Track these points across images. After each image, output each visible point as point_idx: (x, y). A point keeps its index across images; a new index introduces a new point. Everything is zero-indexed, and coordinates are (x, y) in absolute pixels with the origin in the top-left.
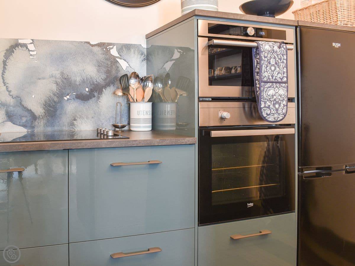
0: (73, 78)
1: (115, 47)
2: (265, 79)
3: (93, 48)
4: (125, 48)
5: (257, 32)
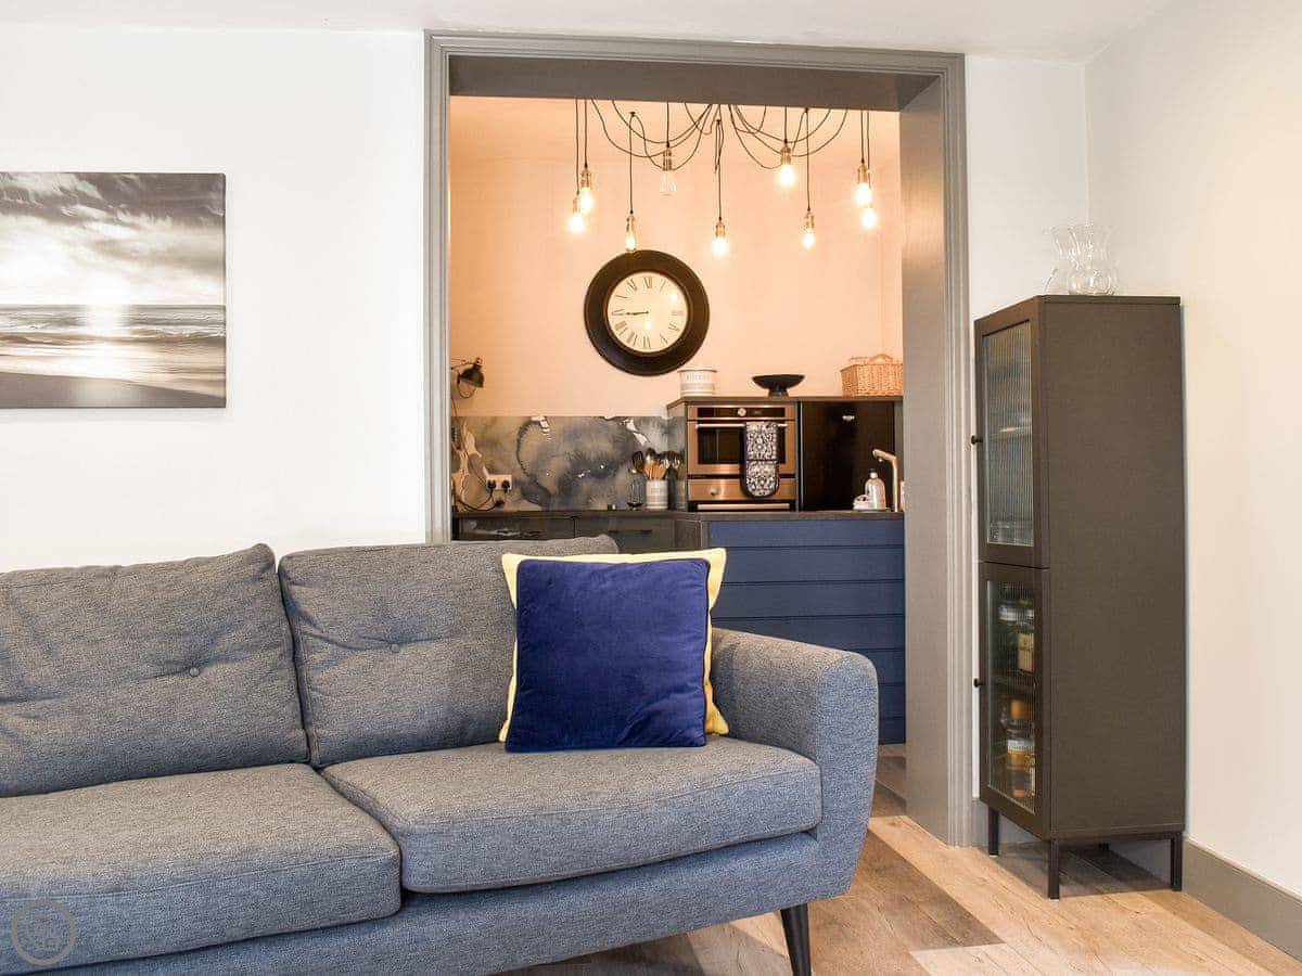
1: (632, 421)
2: (751, 457)
3: (608, 423)
5: (750, 412)
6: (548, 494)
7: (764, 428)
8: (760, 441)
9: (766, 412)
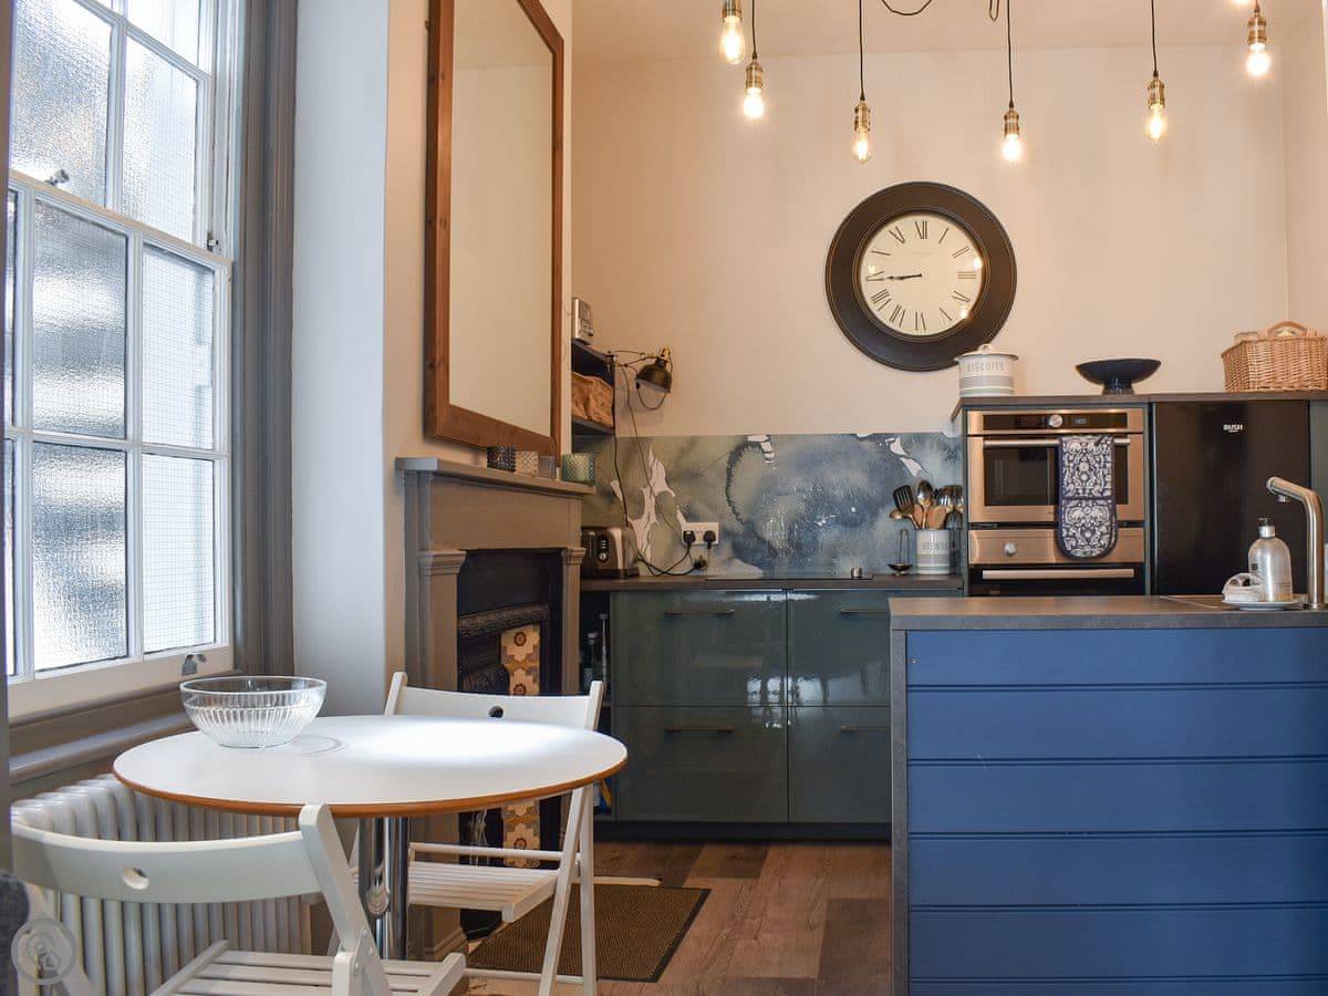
0: (831, 492)
1: (898, 440)
2: (1070, 494)
3: (862, 443)
4: (915, 441)
5: (1068, 421)
6: (773, 551)
7: (1091, 446)
8: (1084, 467)
9: (1097, 421)
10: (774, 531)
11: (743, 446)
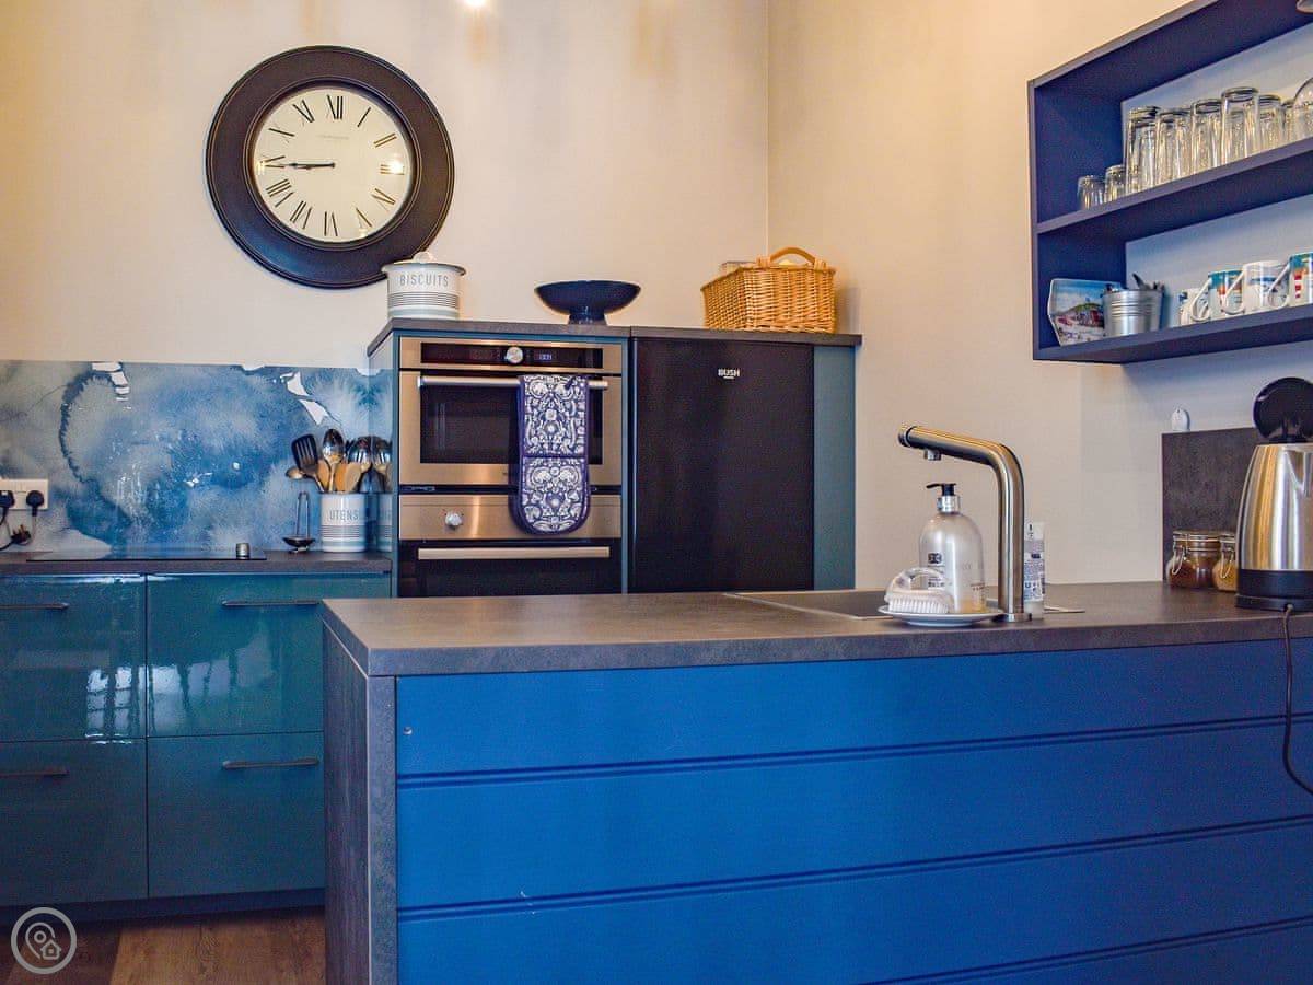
0: (206, 442)
1: (298, 376)
2: (533, 450)
3: (249, 378)
4: (320, 378)
5: (531, 357)
6: (125, 520)
7: (560, 388)
8: (551, 415)
9: (564, 358)
10: (127, 492)
11: (84, 377)
